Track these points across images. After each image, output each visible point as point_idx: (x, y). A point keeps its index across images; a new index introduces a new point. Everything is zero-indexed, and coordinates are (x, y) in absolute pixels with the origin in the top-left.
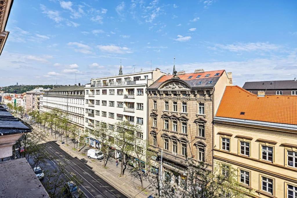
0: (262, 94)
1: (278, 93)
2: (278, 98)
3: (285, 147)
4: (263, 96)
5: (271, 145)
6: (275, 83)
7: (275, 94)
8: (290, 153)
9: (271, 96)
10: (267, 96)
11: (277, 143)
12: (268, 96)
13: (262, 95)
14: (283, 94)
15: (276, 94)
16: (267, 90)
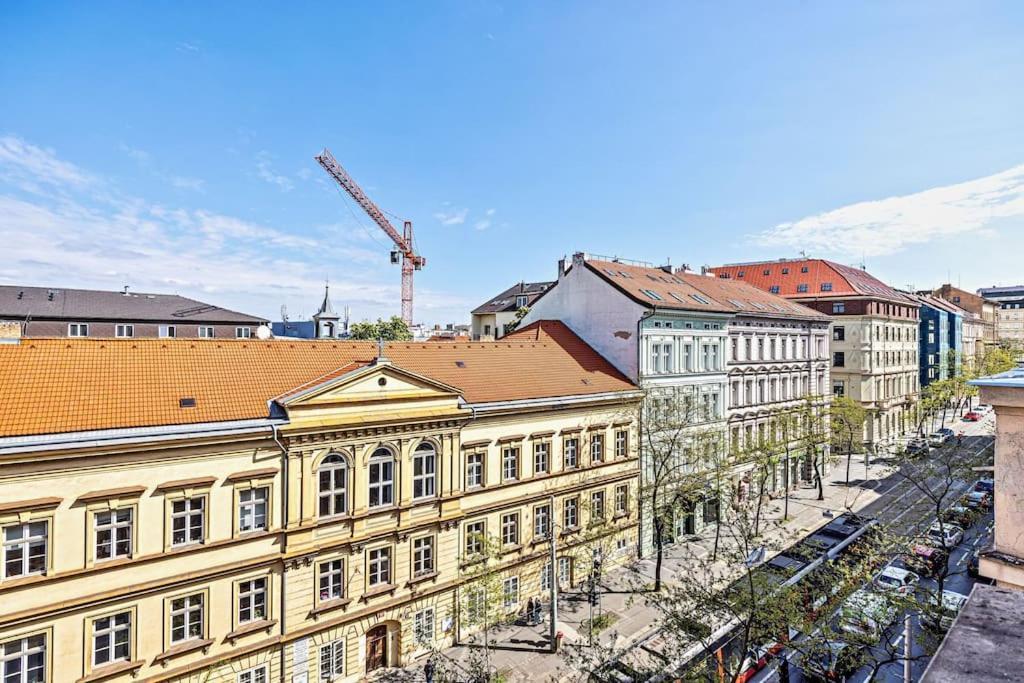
0: (8, 335)
1: (74, 332)
2: (69, 346)
3: (89, 507)
4: (14, 340)
5: (39, 516)
6: (65, 298)
7: (63, 332)
8: (103, 518)
9: (45, 342)
10: (31, 343)
11: (63, 499)
12: (36, 342)
13: (10, 339)
14: (92, 334)
15: (66, 334)
16: (35, 319)
